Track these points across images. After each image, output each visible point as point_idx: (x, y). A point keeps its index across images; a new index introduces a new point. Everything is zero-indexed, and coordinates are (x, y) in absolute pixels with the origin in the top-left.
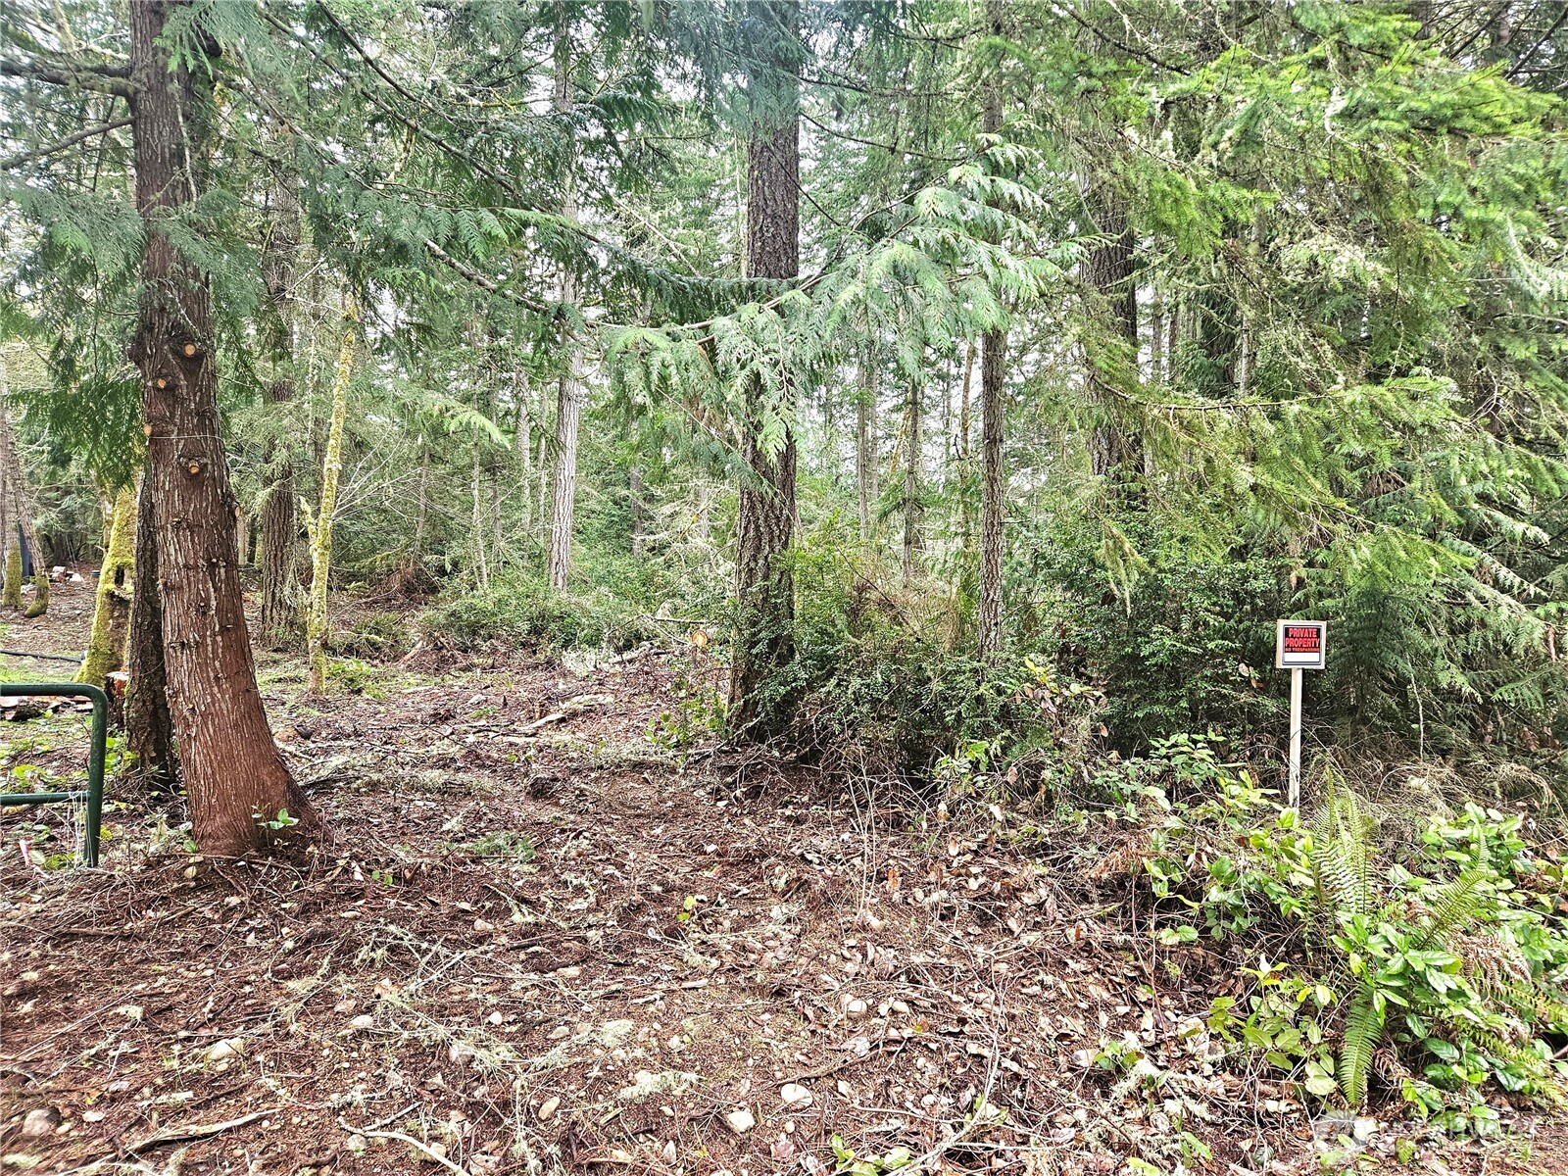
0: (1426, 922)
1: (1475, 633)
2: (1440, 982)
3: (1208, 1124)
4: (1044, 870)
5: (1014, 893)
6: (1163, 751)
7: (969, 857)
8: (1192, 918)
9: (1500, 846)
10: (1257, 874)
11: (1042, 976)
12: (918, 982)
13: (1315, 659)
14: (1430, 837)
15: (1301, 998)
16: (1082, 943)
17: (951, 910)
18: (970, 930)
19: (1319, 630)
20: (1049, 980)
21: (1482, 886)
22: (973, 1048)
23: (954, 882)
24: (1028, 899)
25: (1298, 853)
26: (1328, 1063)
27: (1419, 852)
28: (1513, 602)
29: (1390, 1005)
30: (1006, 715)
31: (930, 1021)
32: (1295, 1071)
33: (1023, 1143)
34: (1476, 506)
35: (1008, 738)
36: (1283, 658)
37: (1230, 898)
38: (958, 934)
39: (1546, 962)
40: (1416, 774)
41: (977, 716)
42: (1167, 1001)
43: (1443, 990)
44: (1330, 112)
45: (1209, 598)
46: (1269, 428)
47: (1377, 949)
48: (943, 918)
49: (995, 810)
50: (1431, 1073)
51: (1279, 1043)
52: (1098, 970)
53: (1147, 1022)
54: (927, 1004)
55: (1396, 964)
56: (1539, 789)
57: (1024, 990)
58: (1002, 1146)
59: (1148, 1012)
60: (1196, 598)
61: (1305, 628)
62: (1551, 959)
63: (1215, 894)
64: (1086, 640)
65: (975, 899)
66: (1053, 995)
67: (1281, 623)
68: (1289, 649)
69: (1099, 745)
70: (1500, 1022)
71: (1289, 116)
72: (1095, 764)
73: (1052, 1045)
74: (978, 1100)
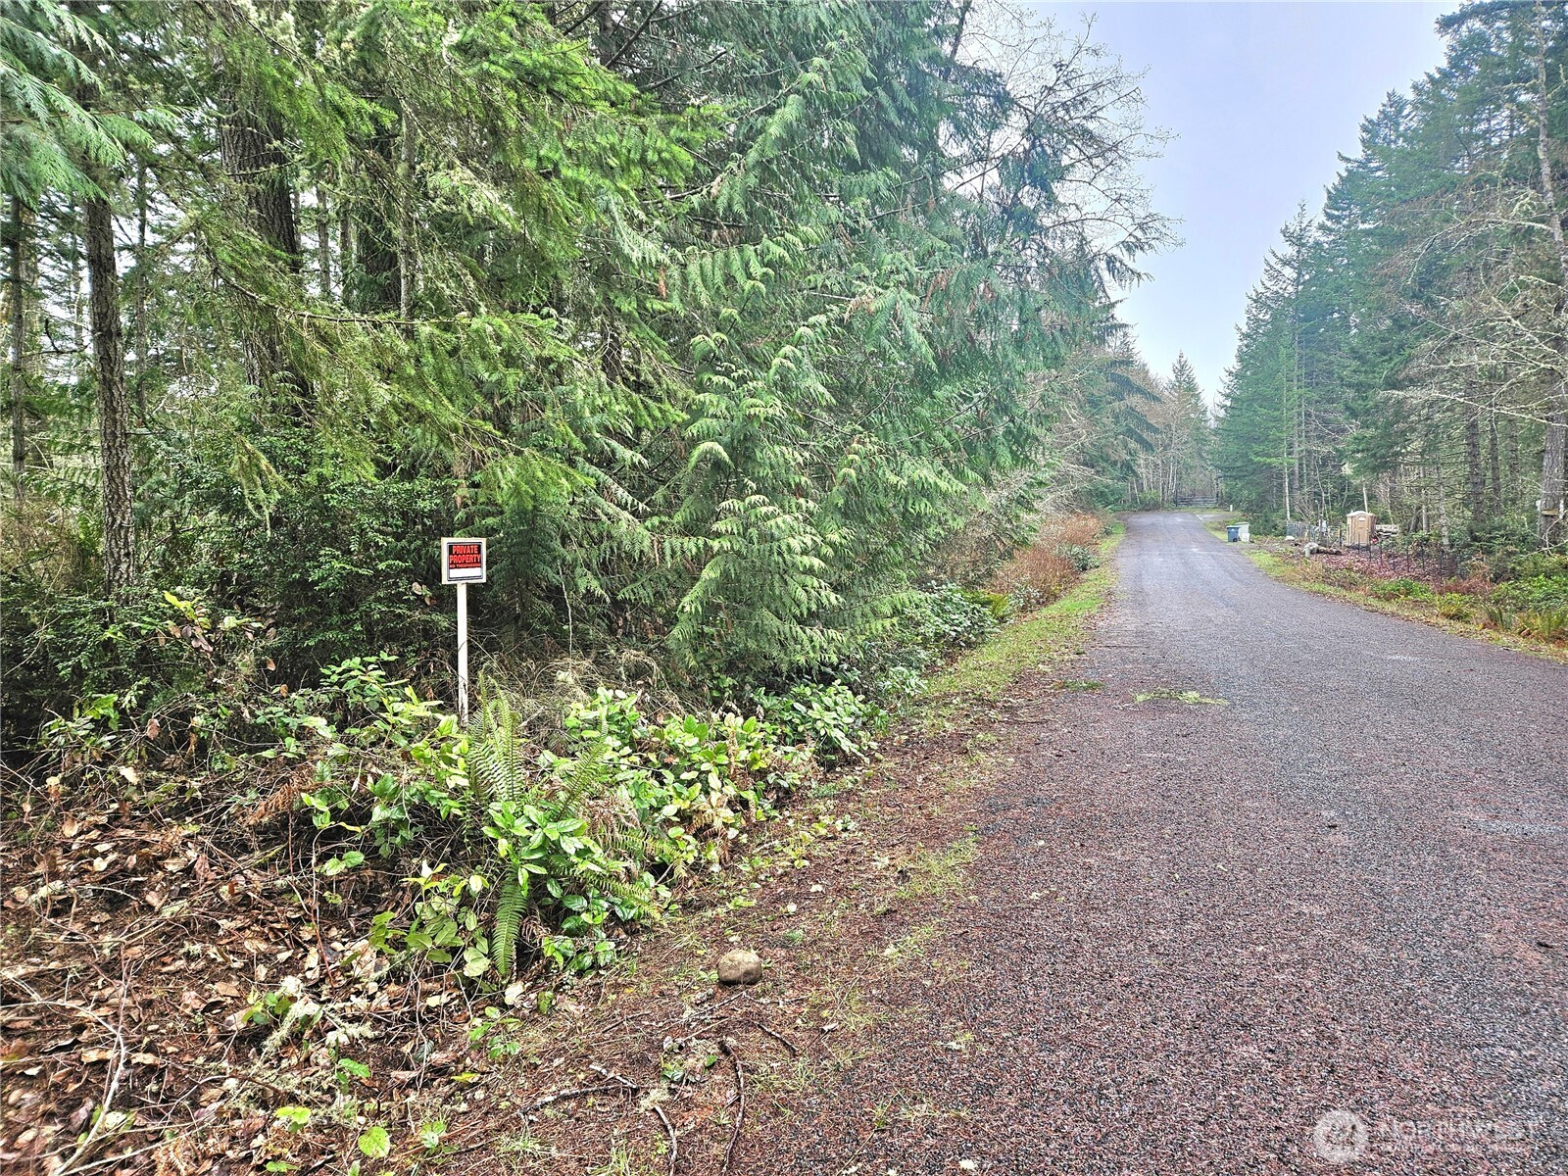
0: (563, 796)
1: (605, 543)
2: (570, 846)
3: (372, 1041)
4: (193, 829)
5: (155, 863)
6: (335, 678)
7: (94, 834)
8: (359, 842)
9: (623, 719)
10: (421, 785)
11: (188, 946)
12: (16, 1001)
13: (479, 574)
14: (571, 722)
15: (457, 892)
16: (238, 898)
17: (67, 902)
18: (94, 919)
19: (479, 547)
20: (196, 948)
21: (609, 755)
22: (92, 1056)
23: (72, 867)
24: (172, 866)
25: (454, 757)
26: (483, 945)
27: (565, 736)
28: (631, 517)
29: (532, 876)
30: (146, 661)
31: (31, 1042)
32: (455, 962)
33: (157, 1140)
34: (598, 435)
35: (148, 686)
36: (448, 575)
37: (394, 814)
38: (77, 927)
39: (651, 807)
40: (563, 669)
41: (107, 665)
42: (334, 932)
43: (572, 851)
44: (447, 41)
45: (378, 518)
46: (404, 347)
47: (520, 829)
48: (55, 914)
49: (129, 773)
50: (566, 926)
51: (438, 941)
52: (257, 921)
53: (312, 960)
54: (26, 1024)
55: (536, 839)
56: (651, 668)
57: (165, 969)
58: (128, 1153)
59: (313, 950)
60: (365, 519)
61: (466, 545)
62: (655, 804)
63: (379, 813)
64: (248, 567)
65: (103, 882)
66: (202, 964)
67: (445, 541)
68: (453, 565)
69: (263, 680)
70: (619, 866)
71: (410, 35)
72: (256, 701)
73: (199, 1020)
74: (96, 1113)
